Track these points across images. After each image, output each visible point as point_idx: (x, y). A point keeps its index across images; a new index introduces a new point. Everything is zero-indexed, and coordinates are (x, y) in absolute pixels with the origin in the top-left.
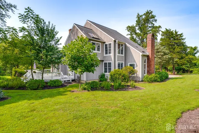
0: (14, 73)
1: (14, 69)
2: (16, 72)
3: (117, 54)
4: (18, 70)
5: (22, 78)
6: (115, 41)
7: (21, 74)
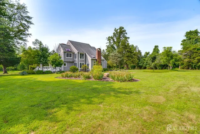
0: (30, 68)
1: (30, 66)
2: (31, 67)
3: (79, 59)
4: (32, 66)
5: (34, 70)
6: (78, 53)
7: (34, 68)
